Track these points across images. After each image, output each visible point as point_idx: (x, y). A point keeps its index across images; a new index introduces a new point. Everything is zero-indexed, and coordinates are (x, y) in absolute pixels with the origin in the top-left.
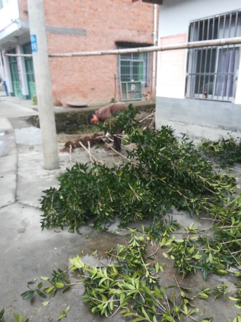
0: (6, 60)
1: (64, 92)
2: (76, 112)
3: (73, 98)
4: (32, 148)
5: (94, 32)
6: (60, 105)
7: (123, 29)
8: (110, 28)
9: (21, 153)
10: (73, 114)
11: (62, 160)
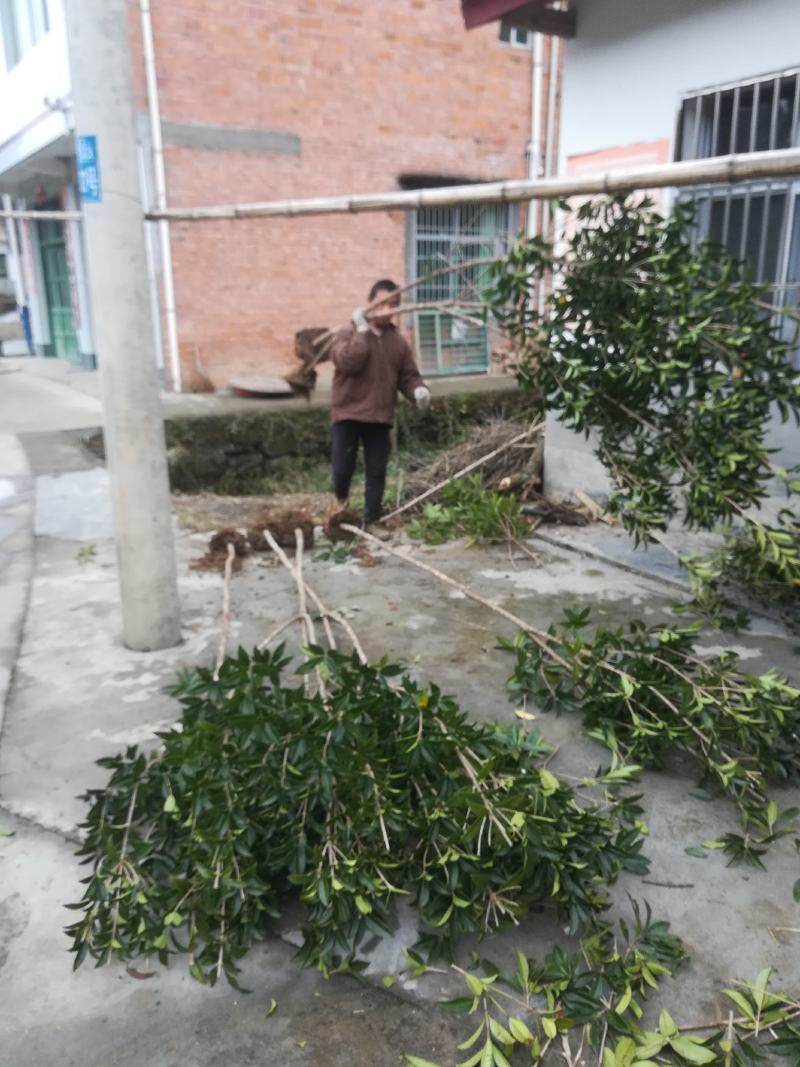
0: (29, 237)
1: (221, 345)
2: (261, 414)
3: (252, 365)
4: (87, 554)
5: (327, 143)
6: (206, 387)
7: (427, 133)
8: (383, 129)
9: (45, 573)
10: (251, 420)
11: (196, 607)
